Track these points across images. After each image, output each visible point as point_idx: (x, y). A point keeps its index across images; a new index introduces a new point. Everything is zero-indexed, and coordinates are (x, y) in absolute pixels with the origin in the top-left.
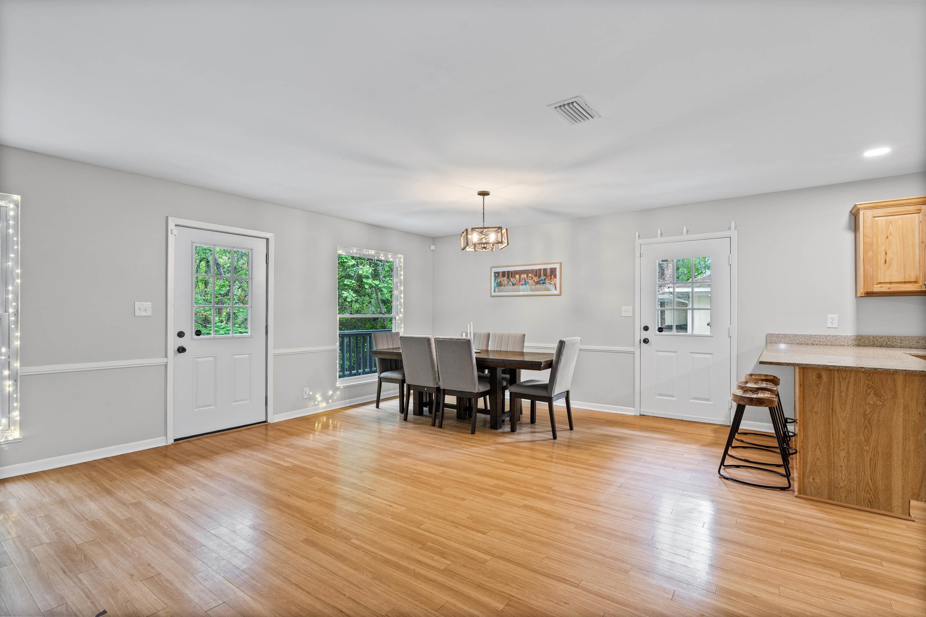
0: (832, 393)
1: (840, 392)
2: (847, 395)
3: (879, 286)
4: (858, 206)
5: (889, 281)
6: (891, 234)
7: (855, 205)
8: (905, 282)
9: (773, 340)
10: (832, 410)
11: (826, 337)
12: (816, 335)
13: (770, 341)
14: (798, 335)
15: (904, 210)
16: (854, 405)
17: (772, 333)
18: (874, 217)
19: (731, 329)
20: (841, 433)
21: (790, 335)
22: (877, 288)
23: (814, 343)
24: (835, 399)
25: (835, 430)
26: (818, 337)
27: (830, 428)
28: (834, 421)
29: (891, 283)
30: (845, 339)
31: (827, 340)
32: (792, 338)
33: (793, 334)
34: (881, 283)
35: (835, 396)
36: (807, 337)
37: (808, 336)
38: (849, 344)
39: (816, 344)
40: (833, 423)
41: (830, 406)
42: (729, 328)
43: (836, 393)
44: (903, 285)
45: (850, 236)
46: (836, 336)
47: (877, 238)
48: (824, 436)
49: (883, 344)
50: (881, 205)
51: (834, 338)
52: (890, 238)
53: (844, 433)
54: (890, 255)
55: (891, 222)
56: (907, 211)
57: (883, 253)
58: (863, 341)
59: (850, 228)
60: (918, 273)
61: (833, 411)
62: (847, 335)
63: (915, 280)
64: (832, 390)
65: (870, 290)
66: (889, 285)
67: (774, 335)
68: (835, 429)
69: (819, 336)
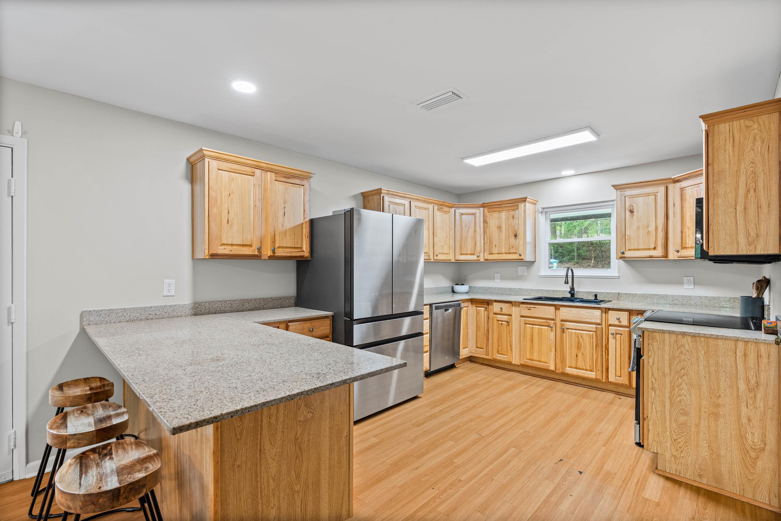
0: (260, 423)
1: (270, 418)
2: (277, 419)
3: (223, 247)
4: (205, 152)
5: (231, 243)
6: (233, 192)
7: (201, 150)
8: (243, 245)
9: (92, 319)
10: (260, 450)
11: (163, 307)
12: (151, 307)
13: (88, 322)
14: (128, 309)
15: (243, 169)
16: (285, 430)
17: (90, 310)
18: (219, 169)
19: (13, 310)
20: (271, 481)
21: (118, 309)
22: (221, 250)
23: (149, 317)
24: (264, 432)
25: (264, 482)
26: (153, 309)
27: (257, 482)
28: (263, 469)
29: (232, 245)
30: (183, 309)
31: (163, 312)
32: (120, 314)
33: (121, 309)
34: (224, 244)
35: (264, 427)
36: (140, 311)
37: (141, 309)
38: (187, 314)
39: (152, 319)
40: (262, 472)
41: (257, 447)
42: (9, 309)
43: (265, 420)
44: (241, 248)
45: (186, 187)
46: (174, 306)
47: (221, 194)
48: (249, 500)
49: (218, 311)
50: (225, 158)
51: (172, 309)
52: (232, 195)
53: (274, 480)
54: (232, 216)
55: (233, 179)
56: (245, 171)
57: (226, 212)
58: (200, 309)
59: (187, 178)
60: (252, 237)
61: (262, 452)
62: (185, 303)
63: (250, 244)
64: (260, 419)
65: (214, 252)
66: (230, 248)
67: (95, 313)
68: (264, 480)
69: (155, 307)
